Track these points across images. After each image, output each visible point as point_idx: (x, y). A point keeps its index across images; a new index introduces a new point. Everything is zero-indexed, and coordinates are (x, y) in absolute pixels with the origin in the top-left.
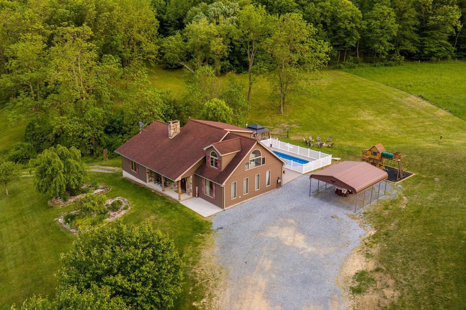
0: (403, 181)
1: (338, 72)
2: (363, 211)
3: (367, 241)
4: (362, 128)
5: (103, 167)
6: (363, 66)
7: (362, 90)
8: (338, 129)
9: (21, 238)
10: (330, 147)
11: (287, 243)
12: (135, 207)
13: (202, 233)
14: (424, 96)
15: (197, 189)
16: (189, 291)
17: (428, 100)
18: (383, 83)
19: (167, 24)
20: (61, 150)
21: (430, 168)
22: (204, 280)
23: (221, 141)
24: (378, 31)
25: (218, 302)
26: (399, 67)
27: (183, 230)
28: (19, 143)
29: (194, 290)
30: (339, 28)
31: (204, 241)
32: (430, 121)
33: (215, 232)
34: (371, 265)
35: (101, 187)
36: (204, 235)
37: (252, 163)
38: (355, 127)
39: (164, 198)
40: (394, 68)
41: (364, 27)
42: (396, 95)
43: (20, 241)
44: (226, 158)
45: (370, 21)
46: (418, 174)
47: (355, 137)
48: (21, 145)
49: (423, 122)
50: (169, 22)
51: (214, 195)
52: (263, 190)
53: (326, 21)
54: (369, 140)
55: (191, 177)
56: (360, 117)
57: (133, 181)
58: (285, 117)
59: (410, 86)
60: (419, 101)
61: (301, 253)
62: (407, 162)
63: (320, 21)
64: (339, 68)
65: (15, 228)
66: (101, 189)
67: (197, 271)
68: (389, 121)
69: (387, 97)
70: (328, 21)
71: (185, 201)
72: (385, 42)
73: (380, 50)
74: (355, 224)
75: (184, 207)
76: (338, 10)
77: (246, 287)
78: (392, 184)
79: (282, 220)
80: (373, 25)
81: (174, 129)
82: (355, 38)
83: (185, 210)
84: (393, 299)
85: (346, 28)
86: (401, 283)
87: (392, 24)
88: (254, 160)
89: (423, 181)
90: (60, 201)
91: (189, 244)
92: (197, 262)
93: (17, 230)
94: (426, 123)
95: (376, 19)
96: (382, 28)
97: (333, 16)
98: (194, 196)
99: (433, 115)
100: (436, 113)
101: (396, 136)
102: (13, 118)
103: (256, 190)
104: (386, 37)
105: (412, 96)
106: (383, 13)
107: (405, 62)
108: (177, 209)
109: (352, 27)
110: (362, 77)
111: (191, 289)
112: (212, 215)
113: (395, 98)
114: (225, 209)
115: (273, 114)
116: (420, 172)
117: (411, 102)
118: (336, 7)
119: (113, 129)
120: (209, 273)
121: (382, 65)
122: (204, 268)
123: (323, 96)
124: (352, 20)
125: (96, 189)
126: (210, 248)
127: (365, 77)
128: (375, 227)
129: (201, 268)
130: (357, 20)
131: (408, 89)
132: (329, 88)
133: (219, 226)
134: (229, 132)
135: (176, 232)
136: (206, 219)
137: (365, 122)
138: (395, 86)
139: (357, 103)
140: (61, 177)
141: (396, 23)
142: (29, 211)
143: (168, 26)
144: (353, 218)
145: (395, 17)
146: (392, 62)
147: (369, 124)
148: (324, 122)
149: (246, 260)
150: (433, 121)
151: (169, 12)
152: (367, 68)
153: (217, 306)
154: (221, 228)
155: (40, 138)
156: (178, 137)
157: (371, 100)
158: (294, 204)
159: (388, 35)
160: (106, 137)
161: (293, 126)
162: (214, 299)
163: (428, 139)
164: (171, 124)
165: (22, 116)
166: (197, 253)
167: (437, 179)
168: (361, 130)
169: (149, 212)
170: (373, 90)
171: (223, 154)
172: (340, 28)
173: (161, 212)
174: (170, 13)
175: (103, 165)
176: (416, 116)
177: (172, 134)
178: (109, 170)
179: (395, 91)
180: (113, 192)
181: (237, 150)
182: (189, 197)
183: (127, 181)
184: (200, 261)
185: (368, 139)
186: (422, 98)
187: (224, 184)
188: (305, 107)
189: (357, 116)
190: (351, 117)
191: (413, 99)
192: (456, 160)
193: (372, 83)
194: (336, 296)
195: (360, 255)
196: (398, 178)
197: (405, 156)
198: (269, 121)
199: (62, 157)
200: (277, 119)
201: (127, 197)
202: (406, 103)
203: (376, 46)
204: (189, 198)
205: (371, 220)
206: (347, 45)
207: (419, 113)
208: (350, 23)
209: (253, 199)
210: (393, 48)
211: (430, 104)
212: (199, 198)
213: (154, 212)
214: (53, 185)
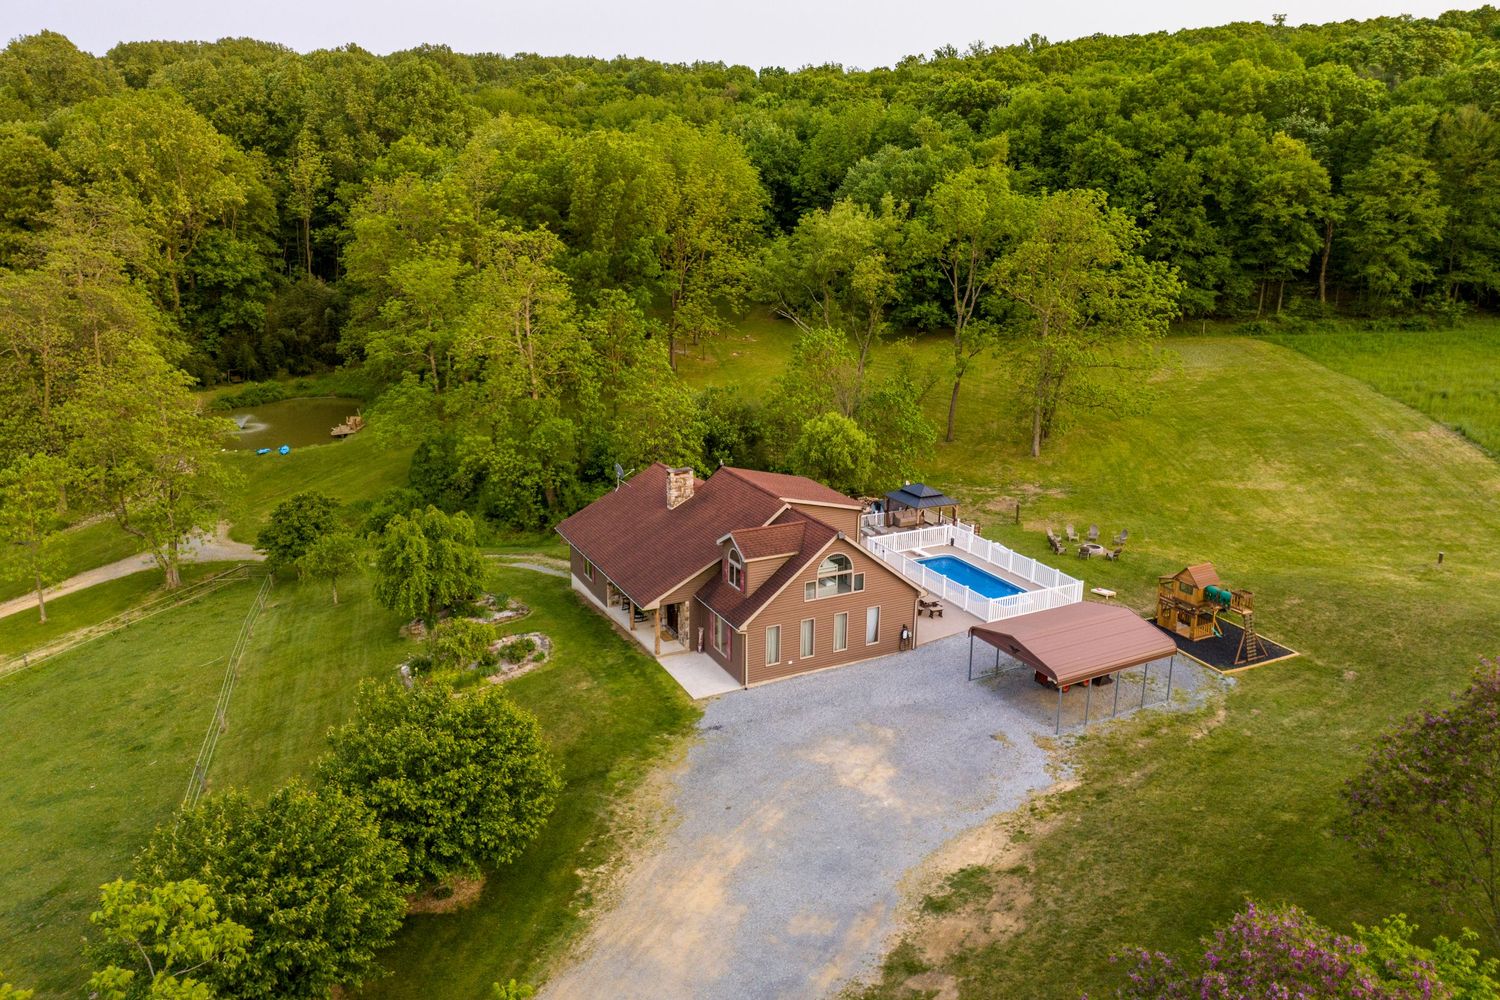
0: (1252, 669)
1: (1249, 342)
2: (1081, 732)
3: (1038, 804)
4: (1237, 513)
5: (551, 561)
6: (1333, 327)
7: (1292, 402)
8: (1167, 509)
9: (324, 696)
10: (1110, 559)
11: (844, 780)
12: (559, 659)
13: (671, 734)
14: (1470, 430)
15: (701, 634)
16: (582, 845)
17: (1479, 443)
18: (1369, 382)
19: (800, 200)
20: (432, 517)
21: (1348, 641)
22: (624, 829)
23: (766, 525)
24: (1381, 226)
25: (627, 875)
26: (1446, 334)
27: (635, 722)
28: (394, 489)
29: (593, 845)
30: (1257, 218)
31: (666, 750)
32: (1453, 507)
33: (699, 734)
34: (1010, 859)
35: (514, 606)
36: (672, 738)
37: (830, 584)
38: (1218, 509)
39: (629, 645)
40: (1429, 336)
41: (1334, 215)
42: (1384, 422)
43: (319, 703)
44: (759, 570)
45: (1357, 196)
46: (1306, 654)
47: (1201, 537)
48: (398, 495)
49: (1428, 509)
50: (804, 194)
51: (729, 650)
52: (858, 652)
53: (1218, 198)
54: (1235, 549)
55: (687, 603)
56: (1249, 479)
57: (586, 598)
58: (1040, 468)
59: (1444, 396)
60: (1450, 445)
61: (864, 806)
62: (1293, 620)
63: (1201, 198)
64: (1257, 331)
65: (321, 674)
66: (512, 610)
67: (619, 810)
68: (1327, 498)
69: (1355, 426)
70: (1226, 198)
71: (671, 657)
72: (1403, 257)
73: (1384, 281)
74: (1037, 759)
75: (661, 669)
76: (1256, 167)
77: (700, 857)
78: (1213, 674)
79: (867, 727)
80: (1367, 209)
81: (679, 488)
82: (1304, 247)
83: (660, 677)
84: (1000, 936)
85: (1277, 218)
86: (1044, 905)
87: (1427, 207)
88: (834, 577)
89: (1308, 675)
90: (422, 629)
91: (632, 751)
92: (628, 791)
93: (322, 679)
94: (1438, 513)
95: (1376, 191)
96: (1392, 217)
97: (1239, 184)
98: (693, 647)
99: (1472, 490)
100: (1485, 483)
101: (1323, 542)
102: (386, 431)
103: (838, 648)
104: (1406, 245)
105: (1435, 428)
106: (1397, 176)
107: (1469, 319)
108: (643, 674)
109: (1295, 216)
110: (1315, 359)
111: (587, 843)
112: (712, 697)
113: (1379, 431)
114: (747, 685)
115: (1013, 455)
116: (1316, 650)
117: (1424, 445)
118: (1253, 159)
119: (599, 470)
120: (641, 817)
121: (1393, 326)
122: (636, 806)
123: (1175, 411)
124: (1301, 195)
125: (500, 610)
126: (671, 767)
127: (1323, 363)
128: (1084, 775)
129: (630, 805)
130: (1314, 194)
131: (1430, 405)
132: (1206, 389)
133: (715, 723)
134: (789, 507)
135: (616, 722)
136: (695, 705)
137: (1256, 495)
138: (1396, 394)
139: (1259, 439)
140: (421, 578)
141: (1443, 202)
142: (359, 643)
143: (801, 204)
144: (1044, 744)
145: (1437, 187)
146: (1425, 319)
147: (1265, 503)
148: (1139, 488)
149: (730, 804)
150: (1462, 508)
151: (805, 167)
152: (1344, 332)
153: (620, 883)
154: (717, 728)
155: (439, 481)
156: (689, 507)
157: (1303, 432)
158: (918, 695)
159: (1414, 239)
160: (578, 489)
161: (1050, 492)
162: (622, 870)
163: (1410, 558)
164: (672, 475)
165: (402, 427)
166: (640, 773)
167: (1349, 675)
168: (1232, 518)
169: (582, 673)
170: (1327, 401)
171: (751, 557)
172: (1260, 218)
173: (608, 676)
174: (808, 171)
175: (551, 556)
176: (1417, 488)
177: (673, 498)
178: (559, 569)
179: (1391, 409)
180: (531, 621)
181: (790, 551)
182: (683, 648)
183: (574, 599)
184: (636, 791)
185: (1237, 545)
186: (1464, 434)
187: (744, 627)
188: (1110, 443)
189: (1241, 478)
190: (1222, 479)
191: (1435, 435)
192: (1429, 628)
193: (1334, 379)
194: (882, 908)
195: (999, 832)
196: (1241, 658)
197: (1296, 601)
198: (994, 475)
199: (432, 534)
200: (1019, 469)
201: (552, 635)
202: (1405, 446)
203: (1373, 269)
204: (681, 653)
205: (1087, 757)
206: (1281, 266)
207: (1431, 481)
208: (1289, 204)
209: (827, 672)
210: (1431, 278)
211: (1480, 454)
212: (705, 654)
213: (593, 674)
214: (403, 593)
